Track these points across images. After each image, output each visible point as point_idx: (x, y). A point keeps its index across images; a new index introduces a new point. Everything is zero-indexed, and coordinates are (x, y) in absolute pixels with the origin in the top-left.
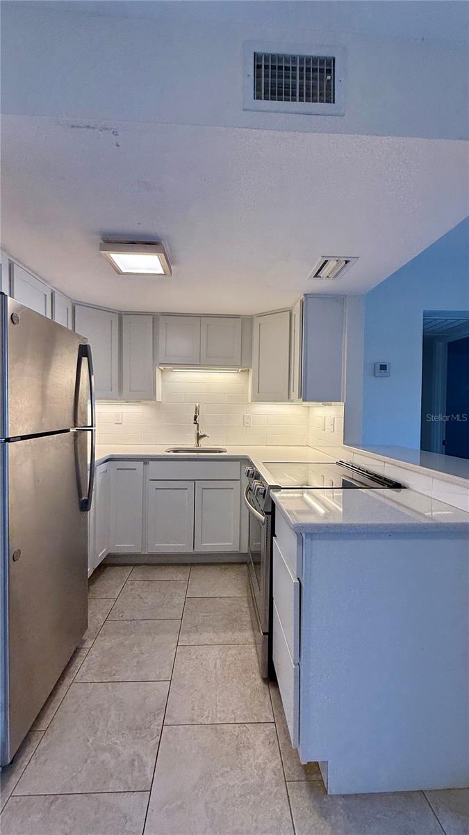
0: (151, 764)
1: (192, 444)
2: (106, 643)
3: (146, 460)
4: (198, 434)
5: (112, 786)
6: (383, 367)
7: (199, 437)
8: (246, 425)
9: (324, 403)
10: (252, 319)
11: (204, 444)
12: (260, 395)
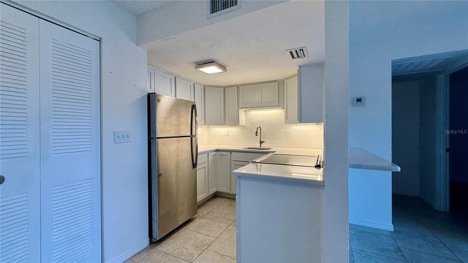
0: (196, 257)
1: (258, 145)
2: (203, 221)
3: (231, 151)
4: (260, 141)
5: (182, 257)
6: (359, 100)
7: (261, 142)
8: (286, 136)
9: (317, 123)
10: (284, 81)
11: (264, 146)
12: (288, 120)
